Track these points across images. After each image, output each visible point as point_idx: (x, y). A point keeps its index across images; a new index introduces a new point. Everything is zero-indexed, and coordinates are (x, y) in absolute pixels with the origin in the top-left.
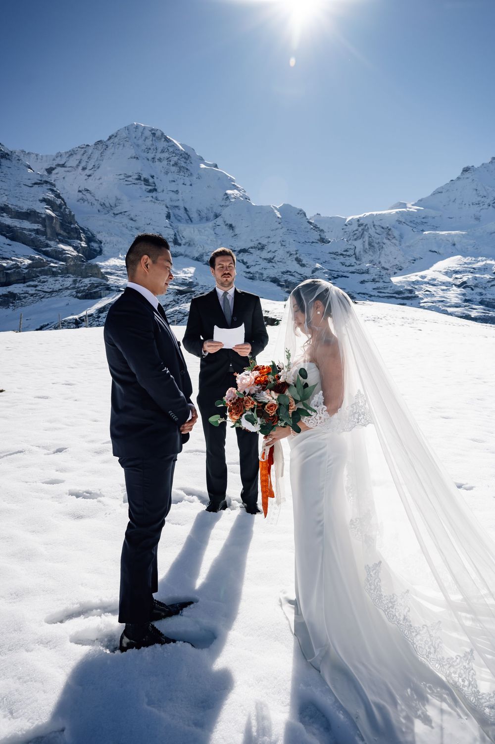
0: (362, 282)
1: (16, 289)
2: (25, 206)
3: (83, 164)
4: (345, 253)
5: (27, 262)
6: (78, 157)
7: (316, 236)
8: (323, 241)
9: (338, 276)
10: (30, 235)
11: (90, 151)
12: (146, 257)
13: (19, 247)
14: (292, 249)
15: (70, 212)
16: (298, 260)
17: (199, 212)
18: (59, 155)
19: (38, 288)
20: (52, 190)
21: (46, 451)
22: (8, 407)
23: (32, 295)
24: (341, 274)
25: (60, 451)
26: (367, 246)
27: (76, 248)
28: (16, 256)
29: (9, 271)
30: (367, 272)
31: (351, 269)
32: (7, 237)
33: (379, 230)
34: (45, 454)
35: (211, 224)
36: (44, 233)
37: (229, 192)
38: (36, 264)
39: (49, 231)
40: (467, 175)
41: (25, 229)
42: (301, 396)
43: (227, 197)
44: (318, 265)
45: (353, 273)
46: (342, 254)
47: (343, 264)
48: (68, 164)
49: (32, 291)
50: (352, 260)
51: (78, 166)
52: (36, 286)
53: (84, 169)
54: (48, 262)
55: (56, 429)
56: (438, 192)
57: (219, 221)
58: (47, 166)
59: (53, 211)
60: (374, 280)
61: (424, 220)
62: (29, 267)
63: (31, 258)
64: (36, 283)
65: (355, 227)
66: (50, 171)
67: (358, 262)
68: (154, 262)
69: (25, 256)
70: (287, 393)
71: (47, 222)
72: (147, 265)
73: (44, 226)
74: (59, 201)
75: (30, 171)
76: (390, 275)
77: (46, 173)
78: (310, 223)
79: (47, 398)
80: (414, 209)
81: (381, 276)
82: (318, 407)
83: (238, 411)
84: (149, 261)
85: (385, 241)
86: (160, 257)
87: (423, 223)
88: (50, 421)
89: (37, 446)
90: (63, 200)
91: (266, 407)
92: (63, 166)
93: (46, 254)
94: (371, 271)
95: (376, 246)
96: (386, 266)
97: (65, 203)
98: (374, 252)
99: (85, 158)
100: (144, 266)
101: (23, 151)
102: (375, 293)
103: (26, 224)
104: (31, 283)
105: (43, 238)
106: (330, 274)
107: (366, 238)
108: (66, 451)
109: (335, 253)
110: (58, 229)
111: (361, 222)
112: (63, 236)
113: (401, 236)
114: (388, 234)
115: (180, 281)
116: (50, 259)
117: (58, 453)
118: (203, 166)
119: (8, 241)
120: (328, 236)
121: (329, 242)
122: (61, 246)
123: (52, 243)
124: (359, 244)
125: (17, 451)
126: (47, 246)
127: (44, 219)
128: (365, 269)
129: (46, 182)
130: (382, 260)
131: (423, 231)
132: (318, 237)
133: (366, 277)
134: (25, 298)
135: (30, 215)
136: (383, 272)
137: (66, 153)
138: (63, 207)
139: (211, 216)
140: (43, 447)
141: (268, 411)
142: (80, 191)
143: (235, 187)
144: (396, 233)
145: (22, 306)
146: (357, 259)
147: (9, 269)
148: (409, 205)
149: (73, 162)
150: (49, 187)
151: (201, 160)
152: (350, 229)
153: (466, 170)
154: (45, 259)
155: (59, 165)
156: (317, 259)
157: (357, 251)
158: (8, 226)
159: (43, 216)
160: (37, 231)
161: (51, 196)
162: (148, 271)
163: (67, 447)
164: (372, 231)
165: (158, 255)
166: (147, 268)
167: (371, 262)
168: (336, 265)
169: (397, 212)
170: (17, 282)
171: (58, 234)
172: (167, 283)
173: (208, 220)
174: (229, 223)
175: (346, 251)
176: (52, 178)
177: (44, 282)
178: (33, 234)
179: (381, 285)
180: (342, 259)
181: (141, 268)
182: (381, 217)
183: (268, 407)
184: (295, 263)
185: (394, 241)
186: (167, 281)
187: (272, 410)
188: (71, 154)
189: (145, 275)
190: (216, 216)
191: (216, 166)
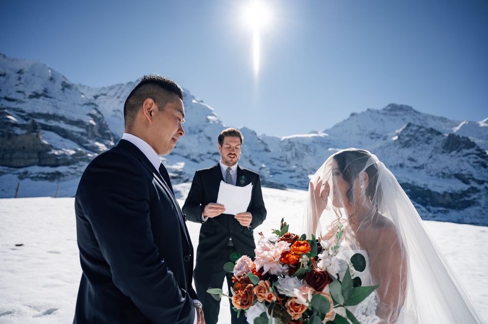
0: (291, 177)
1: (62, 169)
2: (76, 117)
3: (118, 95)
4: (280, 159)
5: (73, 152)
6: (115, 90)
7: (262, 147)
8: (267, 150)
9: (276, 173)
10: (77, 136)
11: (123, 87)
12: (150, 101)
13: (68, 142)
14: (247, 155)
15: (106, 123)
16: (251, 162)
17: (189, 129)
18: (104, 88)
19: (78, 170)
20: (96, 109)
21: (36, 313)
22: (19, 261)
23: (72, 174)
24: (277, 171)
25: (49, 312)
26: (294, 155)
27: (107, 146)
28: (66, 148)
29: (59, 158)
30: (294, 171)
31: (284, 169)
32: (61, 136)
33: (301, 146)
34: (34, 317)
35: (196, 136)
36: (86, 135)
37: (209, 117)
38: (78, 154)
39: (90, 133)
40: (353, 117)
41: (74, 131)
42: (346, 298)
43: (208, 120)
44: (264, 166)
45: (285, 171)
46: (278, 160)
47: (279, 165)
48: (108, 94)
49: (72, 171)
50: (285, 163)
51: (115, 95)
52: (75, 168)
53: (118, 97)
54: (86, 153)
55: (54, 286)
56: (337, 126)
57: (202, 134)
58: (95, 94)
59: (95, 121)
60: (298, 177)
61: (329, 142)
62: (73, 155)
63: (75, 150)
64: (76, 166)
65: (287, 143)
66: (96, 97)
67: (288, 165)
68: (160, 109)
69: (72, 149)
70: (326, 290)
71: (90, 128)
72: (151, 112)
73: (87, 130)
74: (99, 116)
75: (83, 96)
76: (308, 174)
77: (93, 98)
78: (259, 139)
79: (58, 253)
80: (322, 135)
81: (302, 175)
82: (367, 316)
83: (245, 301)
84: (154, 107)
85: (305, 153)
86: (169, 104)
87: (328, 144)
88: (52, 277)
89: (28, 306)
90: (102, 115)
91: (289, 303)
92: (105, 95)
93: (86, 148)
94: (297, 171)
95: (300, 156)
96: (306, 168)
97: (103, 118)
98: (298, 159)
99: (120, 91)
100: (146, 112)
101: (80, 85)
102: (299, 185)
103: (75, 129)
104: (73, 166)
105: (85, 138)
106: (271, 171)
107: (294, 151)
108: (55, 314)
109: (275, 159)
110: (96, 132)
111: (290, 140)
112: (99, 138)
113: (315, 151)
114: (307, 149)
115: (174, 170)
116: (88, 151)
117: (47, 315)
118: (194, 101)
119: (61, 138)
120: (270, 148)
121: (270, 151)
122: (97, 144)
123: (91, 141)
124: (289, 154)
125: (6, 312)
126: (87, 143)
127: (88, 126)
128: (292, 169)
129: (93, 104)
130: (303, 164)
131: (328, 148)
132: (264, 148)
133: (293, 174)
134: (67, 175)
135: (79, 123)
136: (304, 172)
137: (108, 87)
138: (102, 119)
139: (197, 131)
140: (34, 307)
141: (291, 311)
142: (114, 111)
143: (213, 115)
144: (312, 148)
145: (64, 181)
146: (288, 162)
147: (59, 156)
148: (319, 132)
149: (112, 93)
150: (94, 106)
151: (193, 97)
152: (283, 144)
153: (353, 115)
154: (84, 151)
155: (102, 94)
156: (263, 162)
157: (288, 158)
158: (63, 129)
159: (88, 124)
160: (82, 134)
161: (94, 112)
162: (151, 119)
163: (57, 308)
164: (297, 146)
165: (167, 101)
166: (151, 115)
167: (296, 165)
168: (275, 166)
169: (313, 137)
170: (63, 165)
171: (95, 136)
172: (175, 138)
173: (195, 133)
174: (208, 135)
175: (281, 157)
176: (97, 102)
177: (81, 166)
178: (79, 135)
179: (302, 179)
180: (278, 162)
181: (142, 115)
182: (303, 139)
183: (291, 304)
184: (249, 163)
185: (310, 153)
186: (175, 135)
187: (296, 311)
188: (111, 88)
189: (147, 124)
190: (200, 131)
191: (202, 102)
